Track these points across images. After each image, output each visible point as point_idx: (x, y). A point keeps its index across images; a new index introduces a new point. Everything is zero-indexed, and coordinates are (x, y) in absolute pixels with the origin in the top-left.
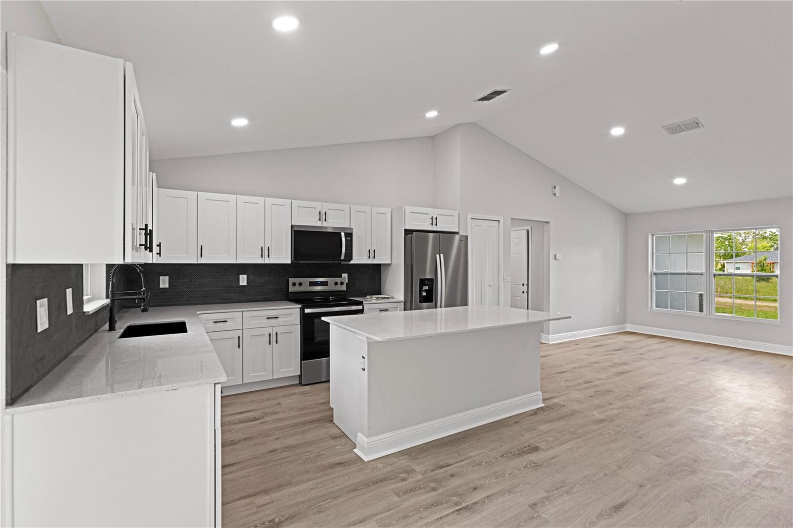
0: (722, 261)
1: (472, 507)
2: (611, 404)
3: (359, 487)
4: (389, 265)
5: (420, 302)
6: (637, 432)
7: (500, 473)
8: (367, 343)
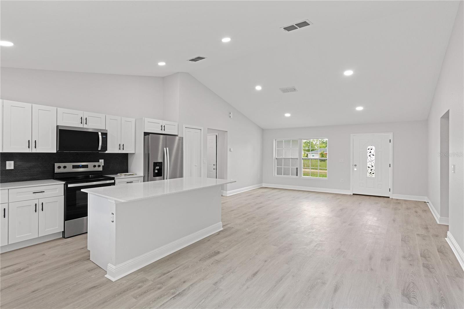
0: (307, 153)
1: (182, 293)
2: (254, 223)
3: (108, 300)
4: (133, 154)
5: (154, 176)
6: (265, 235)
7: (199, 270)
8: (115, 204)
